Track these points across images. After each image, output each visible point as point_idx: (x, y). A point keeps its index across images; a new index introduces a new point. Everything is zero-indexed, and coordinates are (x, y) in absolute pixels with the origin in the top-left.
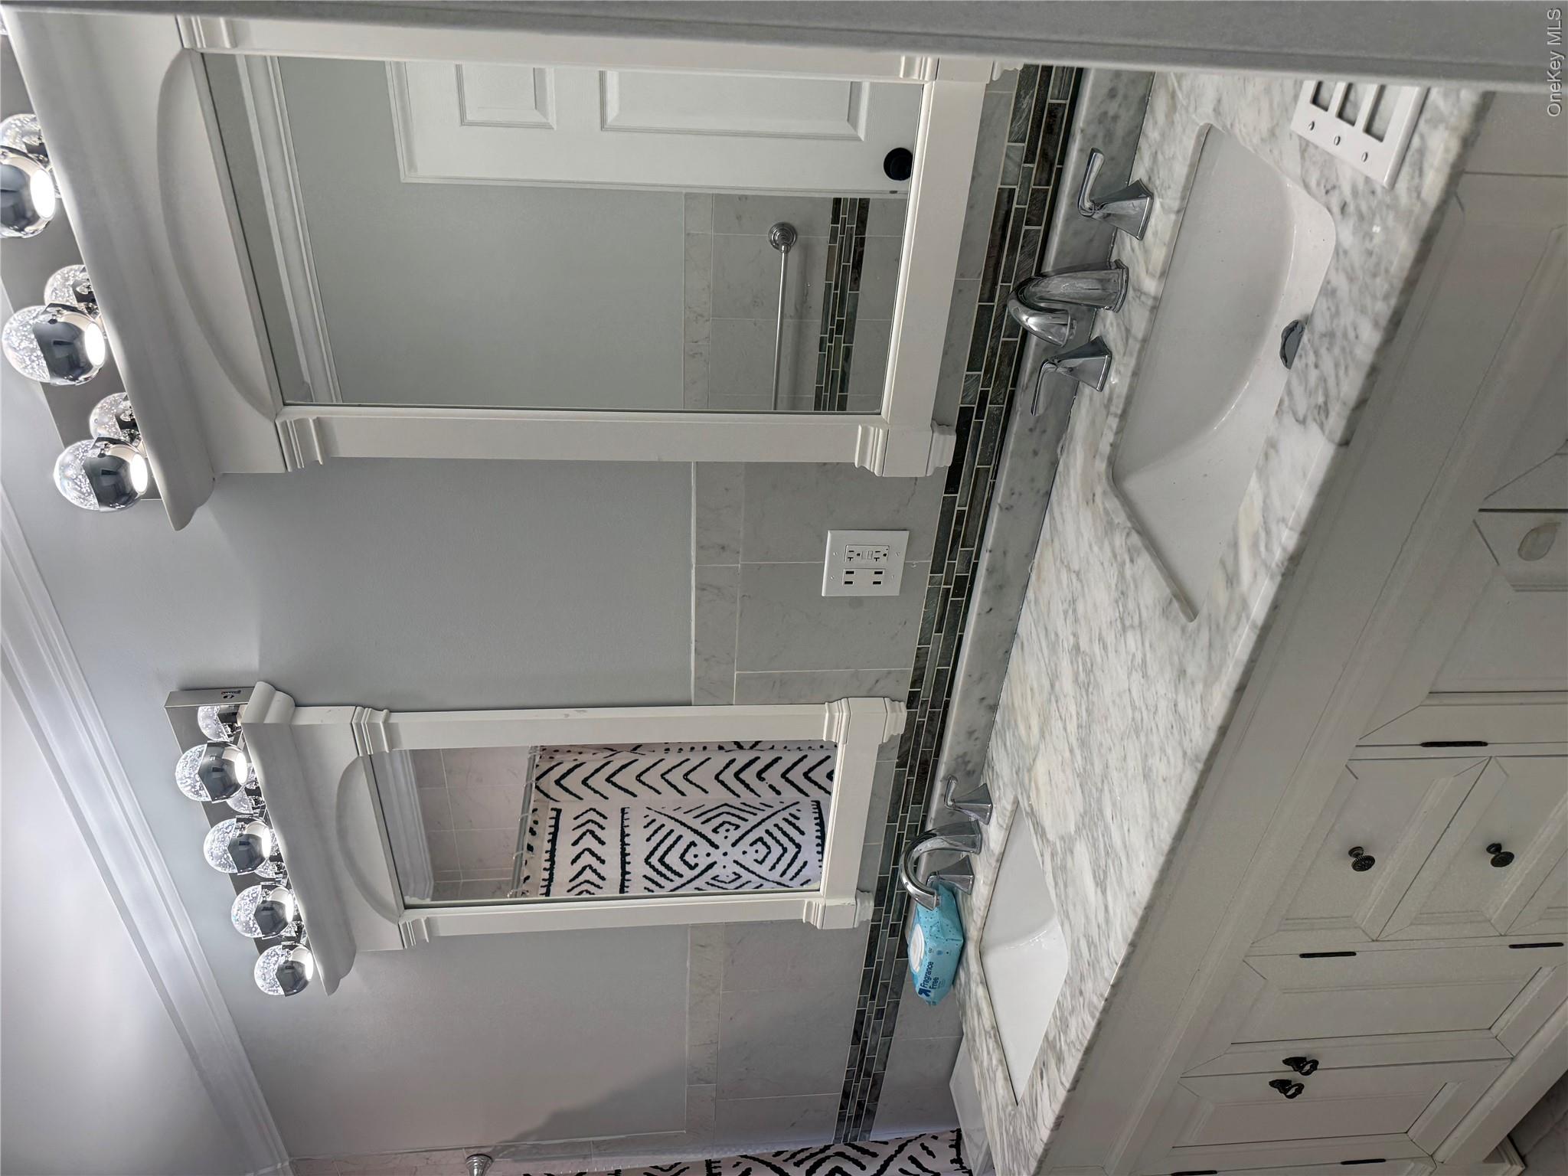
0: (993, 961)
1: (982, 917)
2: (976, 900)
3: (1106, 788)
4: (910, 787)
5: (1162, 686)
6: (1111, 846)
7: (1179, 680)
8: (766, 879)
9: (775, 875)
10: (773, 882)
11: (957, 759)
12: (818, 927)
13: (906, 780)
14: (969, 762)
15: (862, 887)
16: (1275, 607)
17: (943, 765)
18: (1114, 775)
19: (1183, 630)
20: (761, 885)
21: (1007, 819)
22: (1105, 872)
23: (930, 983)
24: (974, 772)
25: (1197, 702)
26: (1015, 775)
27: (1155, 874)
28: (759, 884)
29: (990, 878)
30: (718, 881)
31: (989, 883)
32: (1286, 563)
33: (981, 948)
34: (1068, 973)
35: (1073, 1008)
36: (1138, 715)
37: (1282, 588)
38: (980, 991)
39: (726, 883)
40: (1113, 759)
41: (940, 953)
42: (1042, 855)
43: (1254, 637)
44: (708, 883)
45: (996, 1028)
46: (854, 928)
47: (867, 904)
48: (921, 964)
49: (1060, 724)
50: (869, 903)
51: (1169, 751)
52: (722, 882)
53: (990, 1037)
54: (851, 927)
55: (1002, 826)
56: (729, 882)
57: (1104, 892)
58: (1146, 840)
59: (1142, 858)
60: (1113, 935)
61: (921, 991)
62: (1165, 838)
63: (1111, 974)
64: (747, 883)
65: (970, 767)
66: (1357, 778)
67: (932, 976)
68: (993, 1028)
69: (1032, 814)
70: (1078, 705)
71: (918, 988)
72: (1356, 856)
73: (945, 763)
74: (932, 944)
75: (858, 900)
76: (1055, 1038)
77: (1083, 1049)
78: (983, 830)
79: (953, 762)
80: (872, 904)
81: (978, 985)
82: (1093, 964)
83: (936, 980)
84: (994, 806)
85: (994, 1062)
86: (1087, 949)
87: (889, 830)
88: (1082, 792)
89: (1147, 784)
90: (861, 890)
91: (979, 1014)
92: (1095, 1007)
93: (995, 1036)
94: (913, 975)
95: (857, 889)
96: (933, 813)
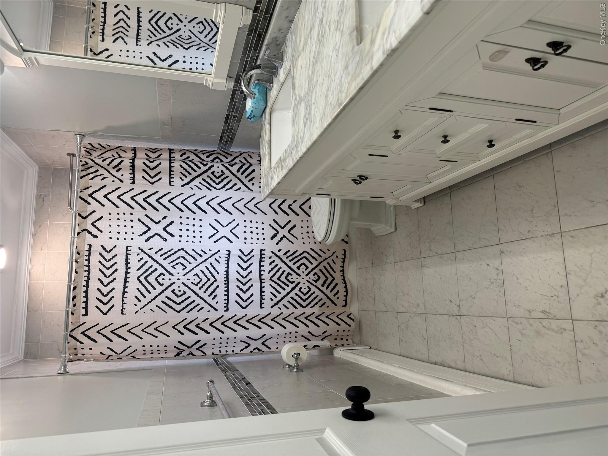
0: (275, 115)
1: (273, 101)
2: (272, 94)
3: (315, 89)
4: (252, 43)
5: (340, 65)
6: (311, 113)
7: (345, 69)
8: (203, 42)
9: (206, 40)
10: (205, 43)
11: (272, 39)
12: (210, 87)
13: (251, 41)
14: (278, 41)
15: (230, 76)
16: (382, 65)
17: (267, 40)
18: (318, 86)
19: (353, 47)
20: (200, 44)
21: (287, 71)
22: (307, 120)
23: (252, 116)
24: (279, 45)
25: (347, 83)
26: (292, 57)
27: (319, 133)
28: (199, 43)
29: (278, 89)
30: (181, 38)
31: (277, 91)
32: (390, 51)
33: (272, 109)
34: (290, 144)
35: (289, 155)
36: (331, 71)
37: (386, 59)
38: (268, 126)
39: (184, 40)
40: (320, 80)
41: (256, 108)
42: (292, 97)
43: (370, 73)
44: (176, 38)
45: (270, 141)
46: (225, 91)
47: (230, 83)
48: (249, 109)
49: (309, 49)
50: (232, 83)
51: (335, 94)
52: (183, 39)
53: (267, 144)
54: (224, 90)
55: (284, 73)
56: (186, 40)
57: (305, 127)
58: (320, 120)
59: (317, 125)
60: (303, 143)
61: (248, 118)
62: (325, 125)
63: (300, 154)
64: (194, 41)
65: (278, 43)
66: (402, 114)
67: (253, 115)
68: (269, 141)
69: (293, 78)
70: (316, 47)
71: (247, 117)
72: (396, 133)
73: (268, 39)
74: (253, 105)
75: (227, 81)
76: (282, 160)
77: (289, 170)
78: (279, 70)
79: (271, 40)
80: (233, 83)
81: (267, 124)
82: (297, 147)
83: (254, 116)
84: (284, 62)
85: (267, 153)
86: (296, 141)
87: (242, 58)
88: (308, 85)
89: (326, 100)
90: (229, 76)
91: (266, 134)
92: (294, 161)
93: (269, 144)
94: (246, 111)
95: (227, 76)
96: (261, 56)
